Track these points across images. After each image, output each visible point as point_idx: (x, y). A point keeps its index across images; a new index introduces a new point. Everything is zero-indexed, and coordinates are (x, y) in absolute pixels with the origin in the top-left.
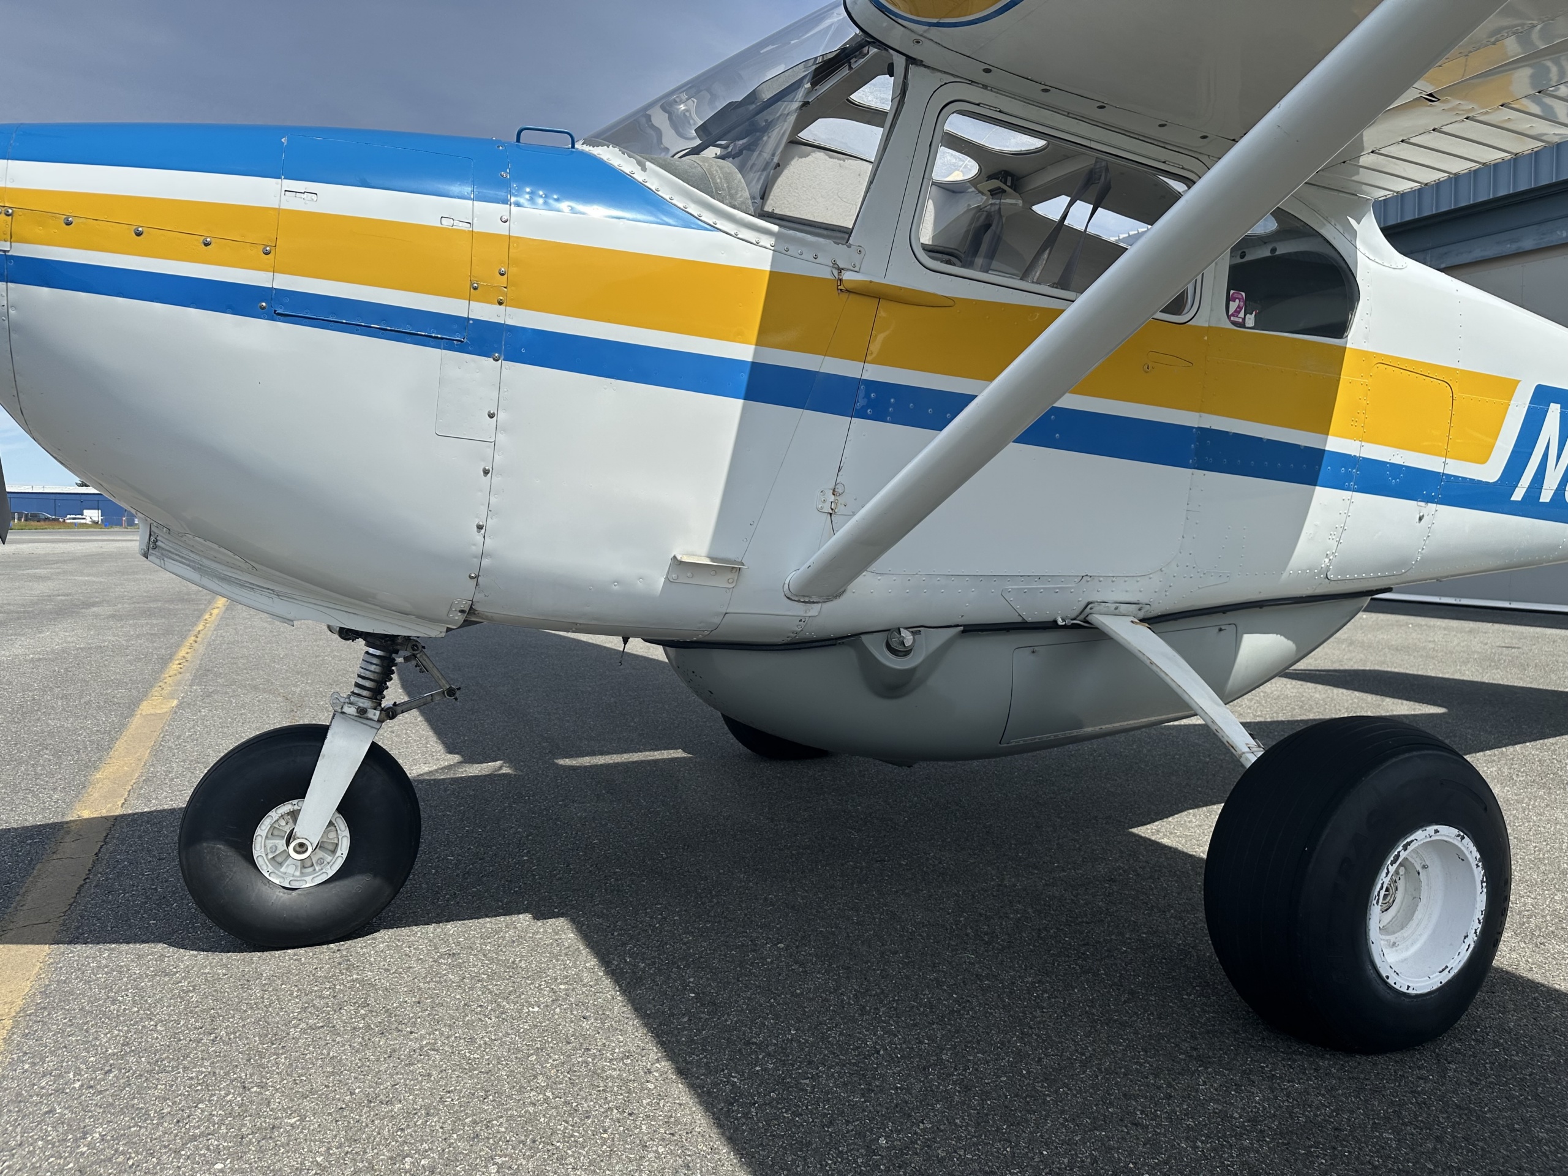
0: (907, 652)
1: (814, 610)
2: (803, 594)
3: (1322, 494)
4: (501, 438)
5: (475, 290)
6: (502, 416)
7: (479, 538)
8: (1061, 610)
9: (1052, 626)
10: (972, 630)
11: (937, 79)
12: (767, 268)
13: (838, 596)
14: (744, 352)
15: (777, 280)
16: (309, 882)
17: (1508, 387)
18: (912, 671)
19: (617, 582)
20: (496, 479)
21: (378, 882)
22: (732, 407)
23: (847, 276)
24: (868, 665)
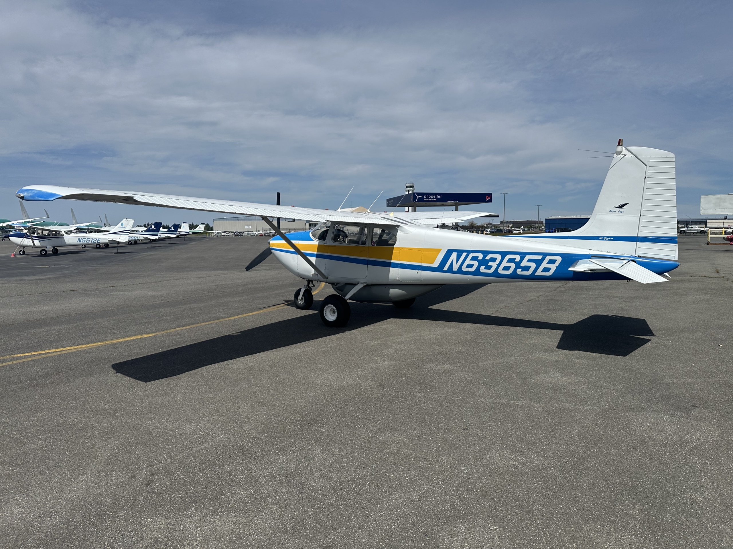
3: (392, 269)
8: (355, 282)
14: (316, 253)
17: (439, 250)
19: (308, 275)
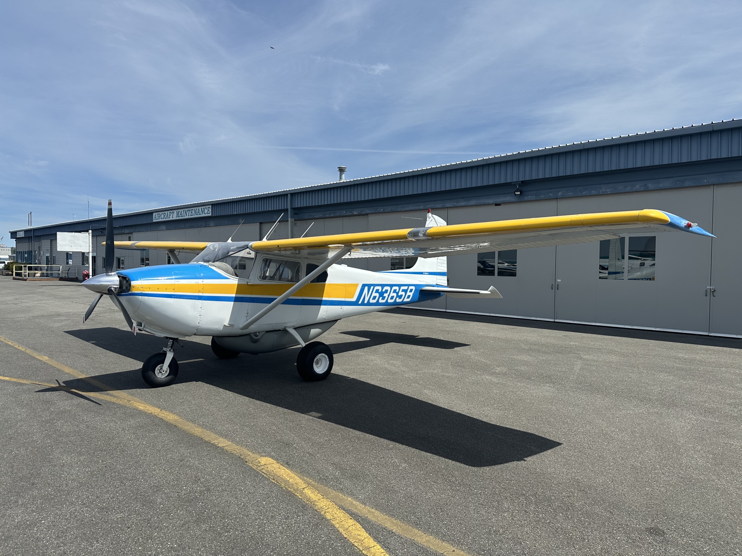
0: (258, 336)
1: (244, 331)
2: (243, 329)
3: (322, 307)
4: (202, 311)
5: (199, 292)
6: (202, 308)
7: (198, 324)
8: (281, 328)
9: (280, 330)
10: (267, 332)
11: (261, 254)
12: (237, 283)
13: (247, 328)
14: (234, 295)
15: (239, 285)
16: (163, 377)
17: (357, 285)
18: (258, 339)
19: (216, 329)
20: (201, 316)
21: (174, 376)
22: (232, 303)
23: (249, 283)
24: (251, 338)
